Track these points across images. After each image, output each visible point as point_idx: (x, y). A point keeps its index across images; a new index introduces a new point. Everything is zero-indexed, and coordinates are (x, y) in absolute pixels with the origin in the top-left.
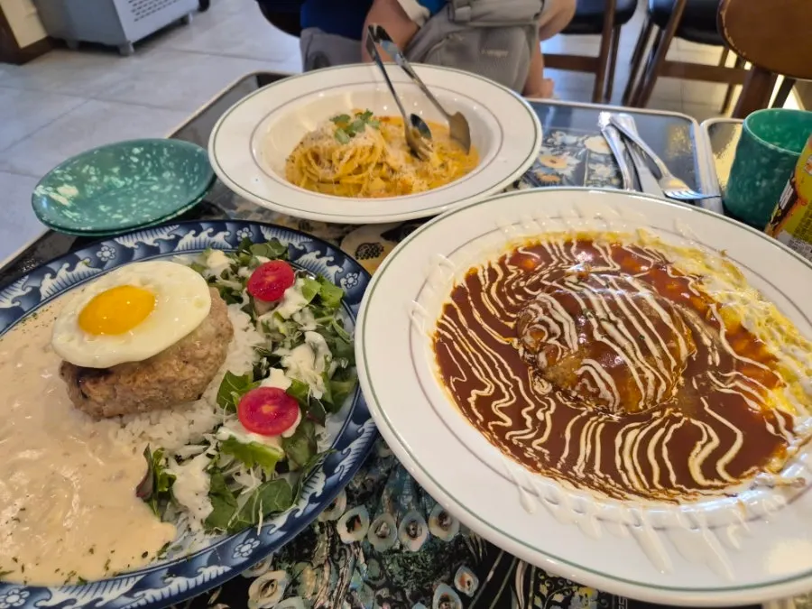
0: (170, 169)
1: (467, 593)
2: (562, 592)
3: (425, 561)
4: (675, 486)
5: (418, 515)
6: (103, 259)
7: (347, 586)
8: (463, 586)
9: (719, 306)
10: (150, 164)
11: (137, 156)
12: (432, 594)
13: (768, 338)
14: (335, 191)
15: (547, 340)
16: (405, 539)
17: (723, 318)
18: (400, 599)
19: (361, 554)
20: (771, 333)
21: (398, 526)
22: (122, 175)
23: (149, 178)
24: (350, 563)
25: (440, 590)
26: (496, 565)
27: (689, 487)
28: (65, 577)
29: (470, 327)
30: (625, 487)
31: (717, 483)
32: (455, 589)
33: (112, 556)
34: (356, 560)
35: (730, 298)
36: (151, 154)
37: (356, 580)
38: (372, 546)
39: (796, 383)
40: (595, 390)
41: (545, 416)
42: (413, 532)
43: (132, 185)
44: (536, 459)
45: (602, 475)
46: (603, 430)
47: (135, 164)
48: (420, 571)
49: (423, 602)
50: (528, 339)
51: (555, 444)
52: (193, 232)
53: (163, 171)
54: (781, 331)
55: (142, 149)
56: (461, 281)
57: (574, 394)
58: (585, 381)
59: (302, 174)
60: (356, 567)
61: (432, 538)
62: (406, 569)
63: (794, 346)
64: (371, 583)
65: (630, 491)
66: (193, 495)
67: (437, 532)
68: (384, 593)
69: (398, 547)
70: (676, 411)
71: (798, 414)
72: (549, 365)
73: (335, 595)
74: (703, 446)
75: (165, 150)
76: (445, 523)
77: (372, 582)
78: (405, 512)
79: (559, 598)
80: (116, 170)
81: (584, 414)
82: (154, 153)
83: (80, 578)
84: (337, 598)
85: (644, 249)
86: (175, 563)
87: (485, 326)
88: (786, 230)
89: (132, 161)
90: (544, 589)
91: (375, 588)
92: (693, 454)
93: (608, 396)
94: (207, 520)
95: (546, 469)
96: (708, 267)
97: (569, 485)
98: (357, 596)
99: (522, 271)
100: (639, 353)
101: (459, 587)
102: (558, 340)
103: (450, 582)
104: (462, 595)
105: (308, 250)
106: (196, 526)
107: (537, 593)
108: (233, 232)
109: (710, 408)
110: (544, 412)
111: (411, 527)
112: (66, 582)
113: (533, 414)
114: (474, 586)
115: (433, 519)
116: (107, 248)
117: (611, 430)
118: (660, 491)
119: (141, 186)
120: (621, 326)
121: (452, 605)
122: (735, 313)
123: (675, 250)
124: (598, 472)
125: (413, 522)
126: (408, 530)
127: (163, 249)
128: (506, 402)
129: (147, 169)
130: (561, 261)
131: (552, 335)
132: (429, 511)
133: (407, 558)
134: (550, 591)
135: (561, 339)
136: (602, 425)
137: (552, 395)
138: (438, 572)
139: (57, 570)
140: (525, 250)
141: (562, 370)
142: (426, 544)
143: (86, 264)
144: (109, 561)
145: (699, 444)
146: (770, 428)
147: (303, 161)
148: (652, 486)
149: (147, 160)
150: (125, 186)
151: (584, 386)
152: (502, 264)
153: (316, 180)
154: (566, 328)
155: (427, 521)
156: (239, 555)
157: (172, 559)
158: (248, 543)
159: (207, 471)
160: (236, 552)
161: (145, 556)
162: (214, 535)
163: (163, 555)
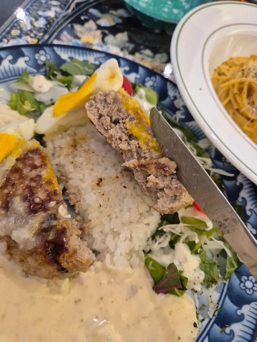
14: (245, 127)
59: (227, 94)
66: (194, 272)
86: (214, 318)
94: (204, 281)
106: (199, 288)
147: (236, 87)
153: (236, 107)
156: (251, 291)
157: (209, 316)
158: (246, 281)
159: (196, 253)
160: (245, 290)
161: (195, 325)
162: (214, 286)
163: (201, 318)
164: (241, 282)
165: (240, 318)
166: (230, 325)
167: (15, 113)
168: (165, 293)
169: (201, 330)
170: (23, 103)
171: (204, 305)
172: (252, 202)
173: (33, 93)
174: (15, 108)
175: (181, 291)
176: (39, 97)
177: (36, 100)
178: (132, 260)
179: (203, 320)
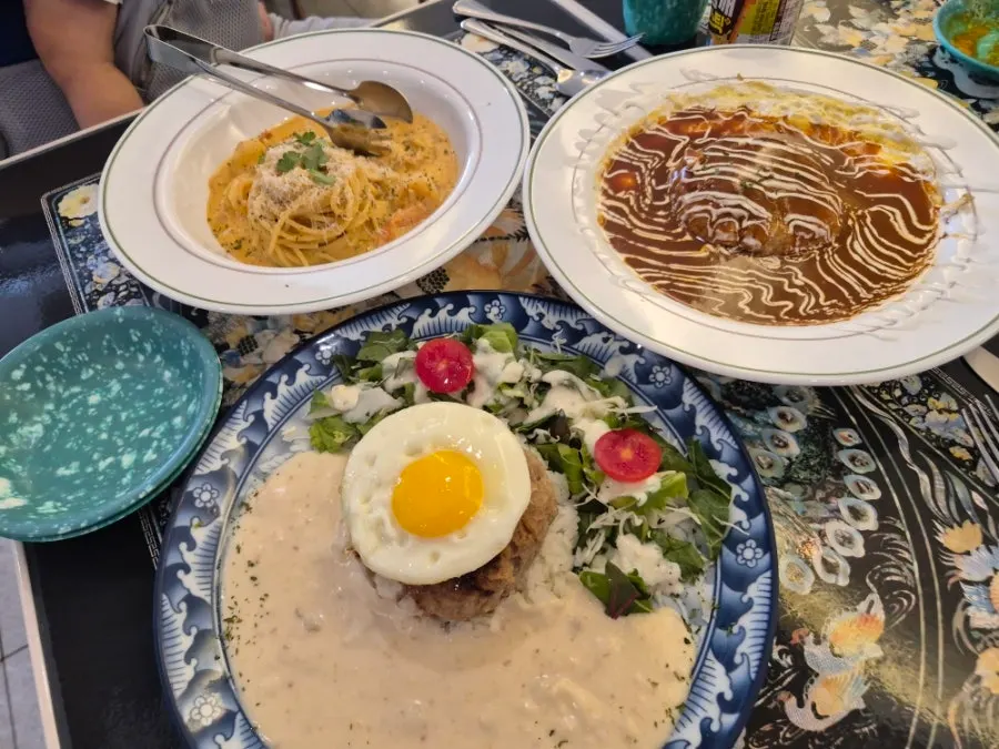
0: (87, 365)
1: (857, 442)
2: (895, 388)
3: (812, 451)
4: (916, 256)
5: (769, 431)
6: (209, 505)
7: (797, 515)
8: (850, 441)
9: (785, 118)
10: (49, 378)
11: (23, 380)
12: (843, 465)
13: (836, 121)
15: (740, 225)
16: (784, 452)
17: (796, 127)
18: (833, 488)
19: (776, 489)
20: (835, 116)
21: (768, 450)
22: (26, 417)
23: (67, 394)
24: (779, 501)
25: (843, 457)
26: (847, 411)
27: (922, 251)
28: (668, 720)
29: (668, 263)
30: (898, 282)
31: (929, 236)
32: (848, 448)
33: (672, 668)
34: (778, 496)
35: (784, 108)
36: (41, 363)
37: (797, 506)
38: (773, 478)
39: (884, 140)
40: (811, 235)
41: (801, 280)
42: (781, 444)
43: (55, 421)
44: (838, 311)
45: (878, 286)
46: (840, 257)
47: (29, 392)
48: (818, 460)
49: (846, 474)
50: (723, 236)
51: (831, 292)
52: (268, 395)
53: (79, 373)
54: (840, 110)
55: (23, 366)
56: (607, 235)
57: (797, 250)
58: (801, 234)
60: (785, 500)
61: (796, 435)
62: (808, 467)
63: (856, 116)
64: (806, 498)
65: (903, 281)
66: (657, 568)
67: (794, 428)
68: (820, 494)
69: (787, 462)
70: (856, 211)
71: (909, 159)
72: (763, 244)
73: (799, 528)
74: (895, 220)
75: (59, 346)
76: (789, 418)
77: (806, 496)
78: (760, 437)
79: (898, 393)
80: (13, 418)
81: (818, 258)
82: (45, 360)
83: (678, 707)
84: (802, 528)
85: (683, 111)
86: (713, 621)
87: (674, 253)
88: (742, 33)
89: (22, 392)
90: (886, 397)
91: (812, 498)
92: (898, 229)
93: (823, 232)
94: (682, 575)
95: (851, 311)
96: (741, 95)
97: (872, 309)
98: (810, 513)
99: (633, 192)
100: (808, 187)
101: (849, 444)
102: (750, 218)
103: (841, 447)
104: (856, 447)
105: (415, 317)
106: (679, 588)
107: (886, 402)
108: (311, 361)
109: (867, 193)
110: (797, 278)
111: (777, 442)
112: (673, 722)
113: (792, 285)
114: (855, 435)
115: (779, 423)
116: (199, 491)
117: (844, 254)
118: (914, 266)
119: (70, 412)
120: (777, 176)
121: (859, 457)
122: (802, 117)
123: (706, 97)
124: (874, 286)
125: (772, 437)
126: (777, 446)
127: (257, 440)
128: (768, 293)
129: (51, 387)
130: (646, 164)
131: (741, 219)
132: (770, 421)
133: (801, 461)
134: (890, 393)
135: (752, 217)
136: (836, 256)
137: (783, 263)
138: (827, 449)
139: (656, 724)
140: (609, 173)
141: (778, 239)
142: (798, 442)
143: (199, 526)
144: (676, 674)
145: (892, 220)
146: (907, 179)
148: (908, 268)
149: (42, 376)
150: (47, 428)
151: (802, 238)
152: (609, 197)
154: (746, 206)
155: (778, 428)
156: (754, 561)
157: (705, 622)
158: (743, 550)
159: (648, 540)
160: (746, 564)
161: (687, 641)
162: (701, 578)
163: (694, 628)
164: (737, 555)
165: (749, 606)
166: (736, 621)
167: (326, 456)
168: (626, 614)
169: (700, 645)
170: (333, 436)
171: (694, 610)
172: (716, 429)
173: (340, 415)
174: (322, 448)
175: (645, 601)
176: (350, 417)
177: (348, 424)
178: (555, 588)
179: (697, 632)
